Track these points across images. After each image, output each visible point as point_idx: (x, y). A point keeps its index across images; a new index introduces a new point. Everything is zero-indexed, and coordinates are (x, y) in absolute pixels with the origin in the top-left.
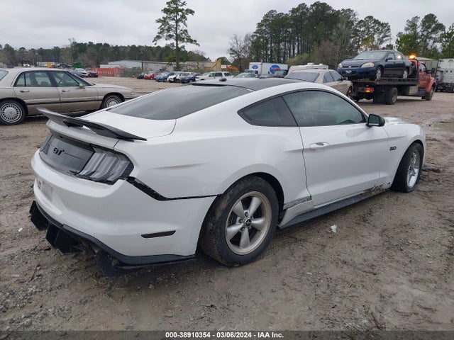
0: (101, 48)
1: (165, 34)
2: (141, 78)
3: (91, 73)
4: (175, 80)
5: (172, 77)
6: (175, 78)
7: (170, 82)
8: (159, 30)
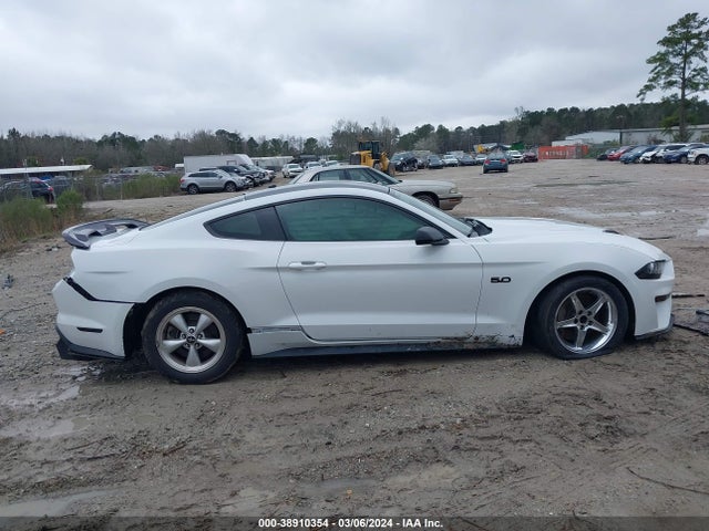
0: (565, 116)
1: (662, 82)
2: (603, 158)
3: (527, 157)
4: (655, 159)
5: (650, 154)
6: (653, 156)
7: (645, 162)
8: (651, 75)
